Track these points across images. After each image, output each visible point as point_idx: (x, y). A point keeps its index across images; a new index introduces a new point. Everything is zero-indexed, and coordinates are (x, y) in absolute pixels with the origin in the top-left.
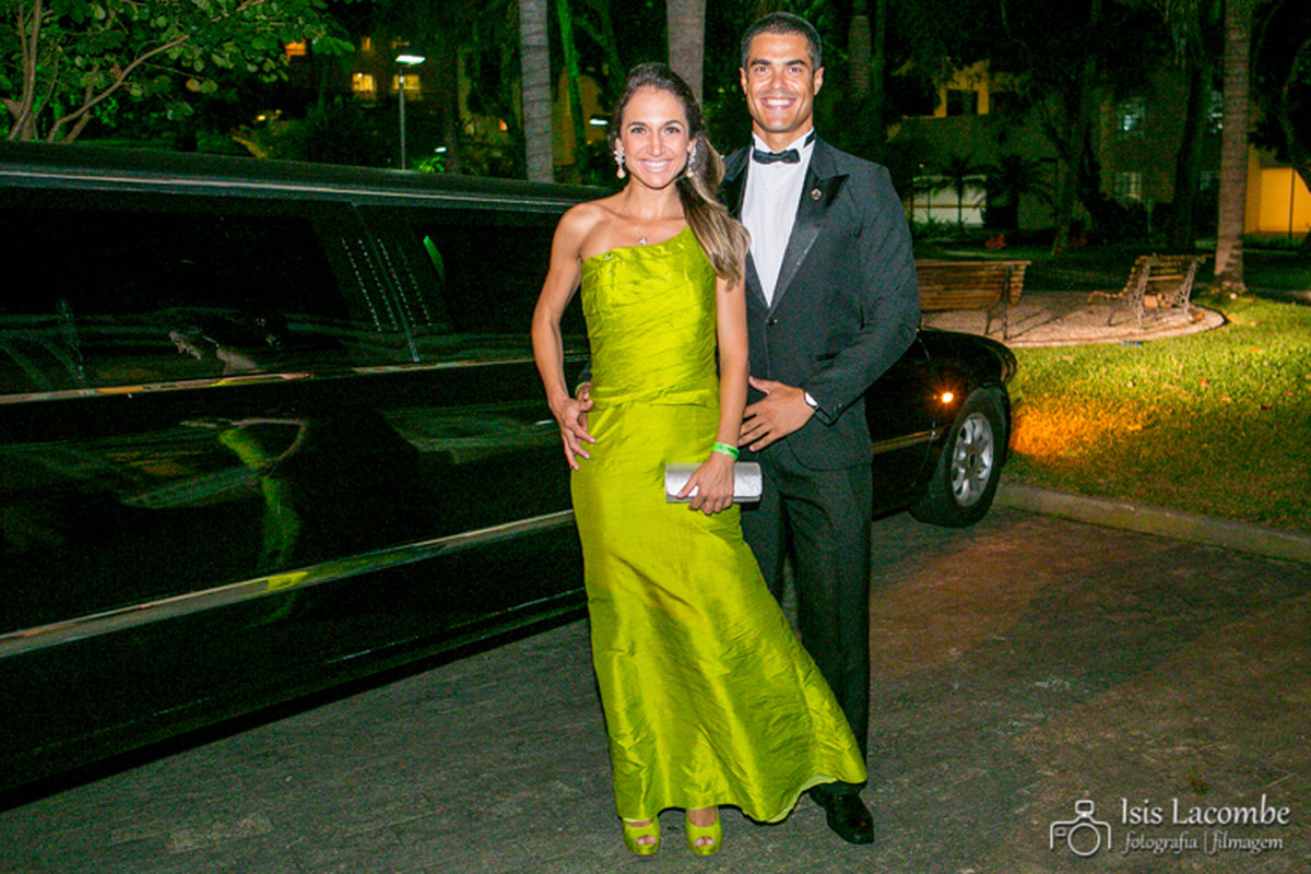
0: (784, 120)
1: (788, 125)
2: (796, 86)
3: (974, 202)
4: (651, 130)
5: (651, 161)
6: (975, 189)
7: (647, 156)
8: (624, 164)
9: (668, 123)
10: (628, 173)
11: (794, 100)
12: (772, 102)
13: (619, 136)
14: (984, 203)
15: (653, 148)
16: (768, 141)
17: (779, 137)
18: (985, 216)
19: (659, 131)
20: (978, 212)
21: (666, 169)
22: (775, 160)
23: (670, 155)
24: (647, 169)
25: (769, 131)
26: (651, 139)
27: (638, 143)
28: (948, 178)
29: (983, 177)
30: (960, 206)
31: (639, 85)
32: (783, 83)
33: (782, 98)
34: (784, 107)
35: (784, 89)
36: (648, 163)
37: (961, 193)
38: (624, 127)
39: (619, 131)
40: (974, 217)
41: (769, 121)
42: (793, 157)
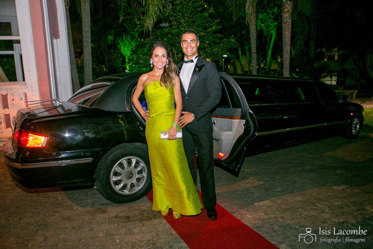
0: (191, 53)
1: (192, 54)
2: (193, 45)
3: (335, 79)
4: (159, 56)
5: (159, 63)
6: (335, 77)
7: (158, 62)
8: (152, 64)
9: (163, 55)
10: (153, 66)
11: (193, 49)
12: (188, 49)
13: (152, 58)
14: (337, 80)
15: (159, 60)
16: (187, 58)
17: (189, 57)
18: (336, 83)
19: (161, 56)
20: (335, 82)
21: (162, 65)
22: (188, 62)
23: (163, 62)
24: (158, 65)
25: (187, 56)
26: (159, 58)
27: (156, 59)
28: (328, 74)
29: (337, 74)
30: (331, 80)
31: (157, 46)
32: (190, 45)
33: (190, 48)
34: (191, 50)
35: (190, 46)
36: (158, 64)
37: (331, 78)
38: (153, 56)
39: (152, 56)
40: (334, 83)
41: (187, 54)
42: (192, 61)
